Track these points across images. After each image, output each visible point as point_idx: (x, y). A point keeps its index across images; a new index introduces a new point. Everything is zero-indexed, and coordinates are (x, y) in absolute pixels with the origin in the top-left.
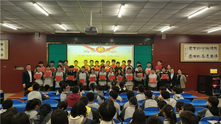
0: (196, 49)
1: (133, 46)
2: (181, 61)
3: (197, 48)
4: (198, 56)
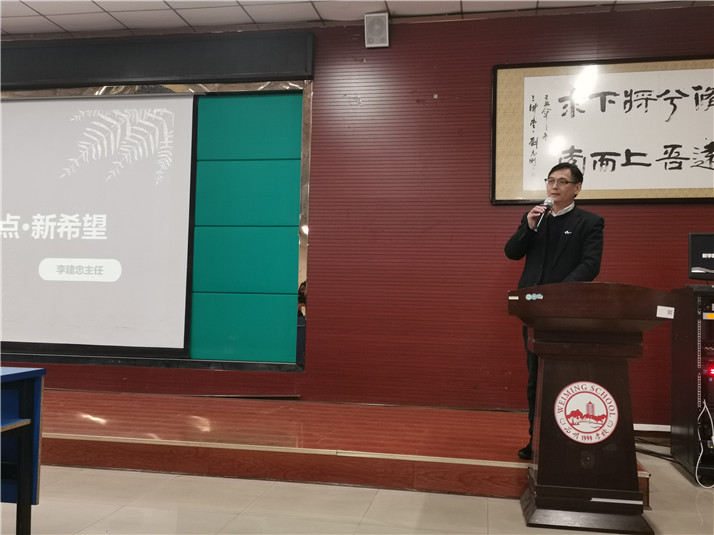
0: (616, 108)
1: (190, 101)
3: (622, 98)
4: (633, 159)
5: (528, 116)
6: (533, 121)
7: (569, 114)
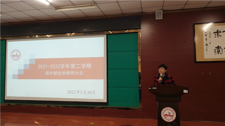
1: (106, 36)
2: (197, 60)
6: (206, 39)
7: (217, 37)
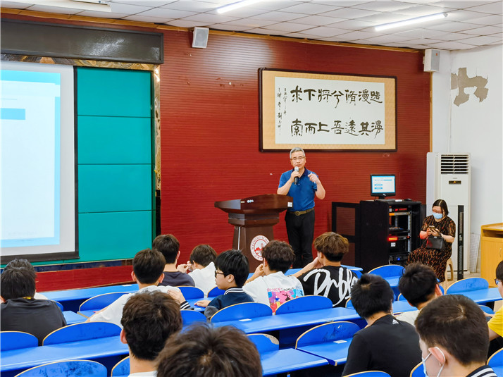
2: (265, 147)
3: (317, 94)
4: (323, 128)
5: (277, 100)
6: (280, 103)
7: (295, 100)
